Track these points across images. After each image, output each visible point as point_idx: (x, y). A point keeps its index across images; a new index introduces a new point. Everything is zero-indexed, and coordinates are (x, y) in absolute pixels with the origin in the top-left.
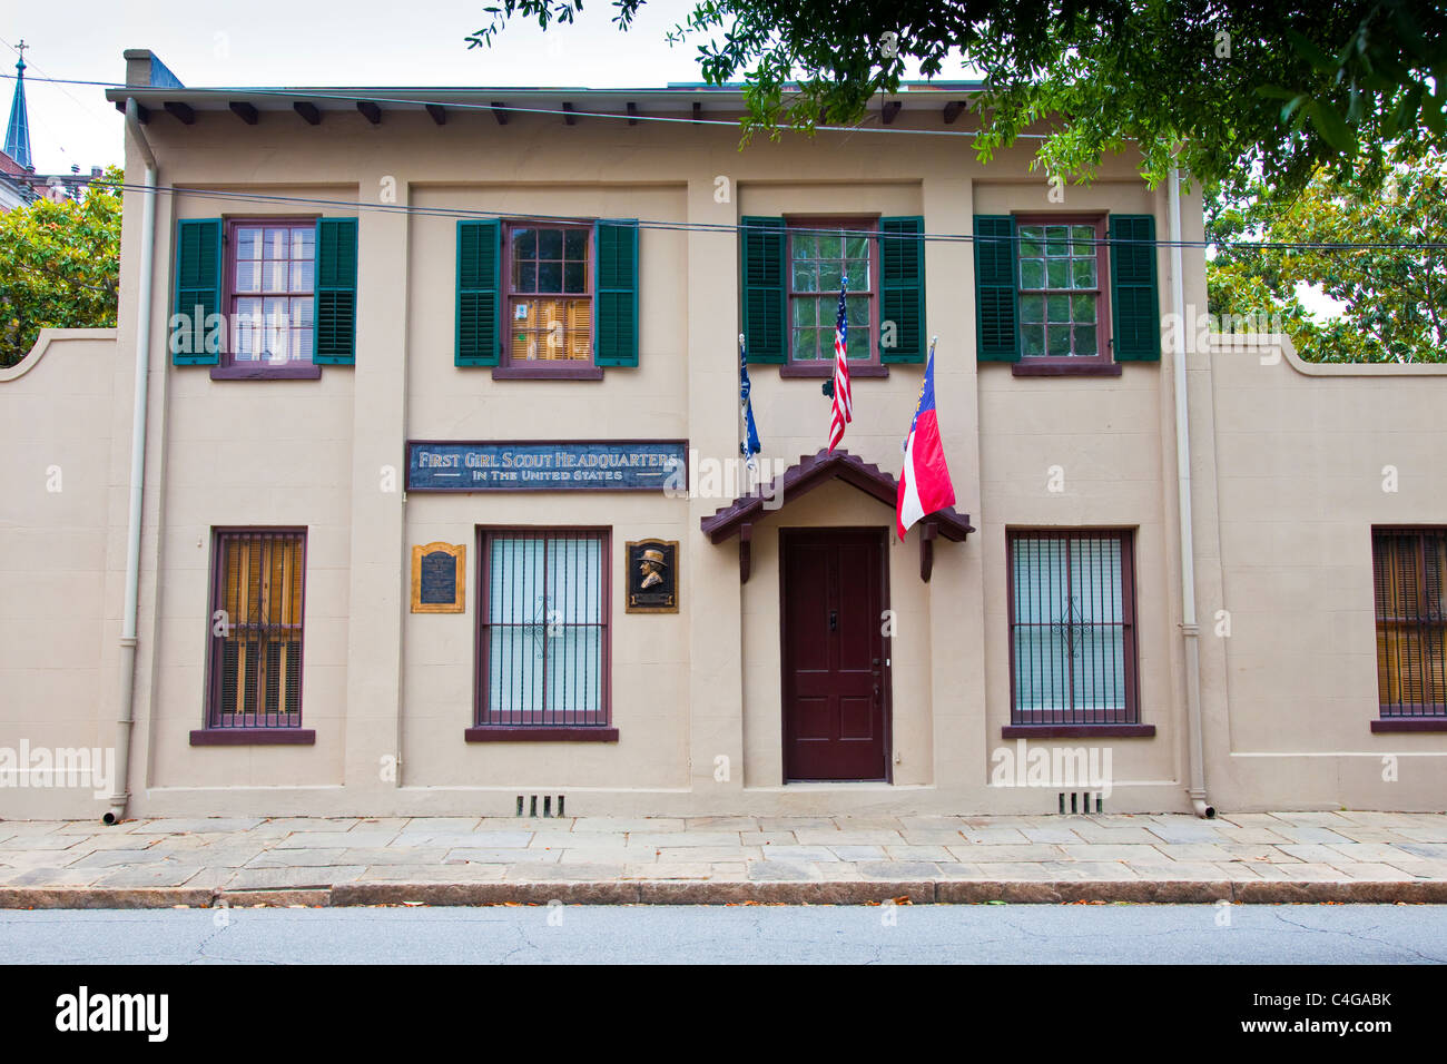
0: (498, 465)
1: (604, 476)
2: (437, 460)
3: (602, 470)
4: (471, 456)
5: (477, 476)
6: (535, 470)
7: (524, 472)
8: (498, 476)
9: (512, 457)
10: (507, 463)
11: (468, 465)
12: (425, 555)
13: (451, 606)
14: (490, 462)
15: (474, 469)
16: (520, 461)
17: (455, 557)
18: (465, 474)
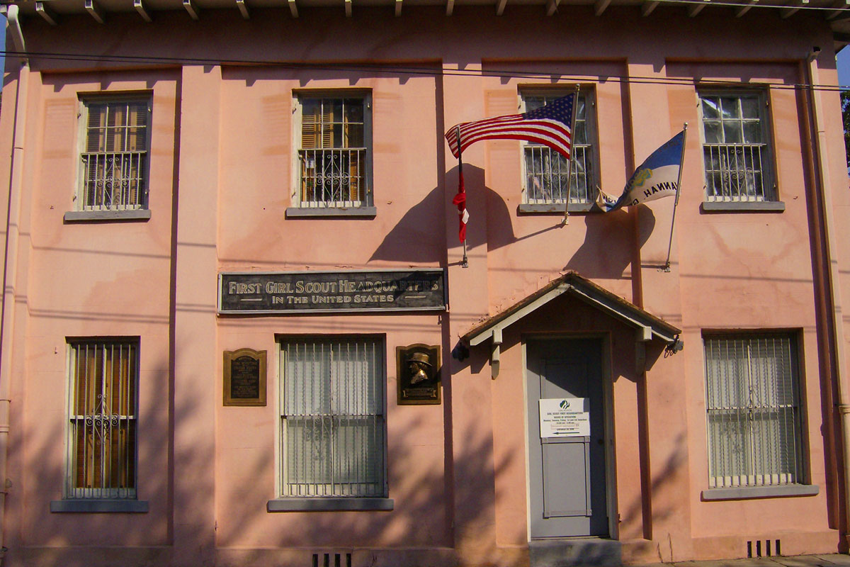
0: (292, 292)
1: (379, 299)
2: (242, 288)
3: (377, 294)
4: (271, 285)
5: (275, 300)
6: (321, 294)
7: (313, 297)
8: (293, 300)
9: (304, 285)
10: (299, 289)
11: (268, 291)
12: (234, 359)
13: (256, 400)
14: (286, 289)
15: (274, 294)
16: (310, 288)
17: (259, 360)
18: (266, 299)
